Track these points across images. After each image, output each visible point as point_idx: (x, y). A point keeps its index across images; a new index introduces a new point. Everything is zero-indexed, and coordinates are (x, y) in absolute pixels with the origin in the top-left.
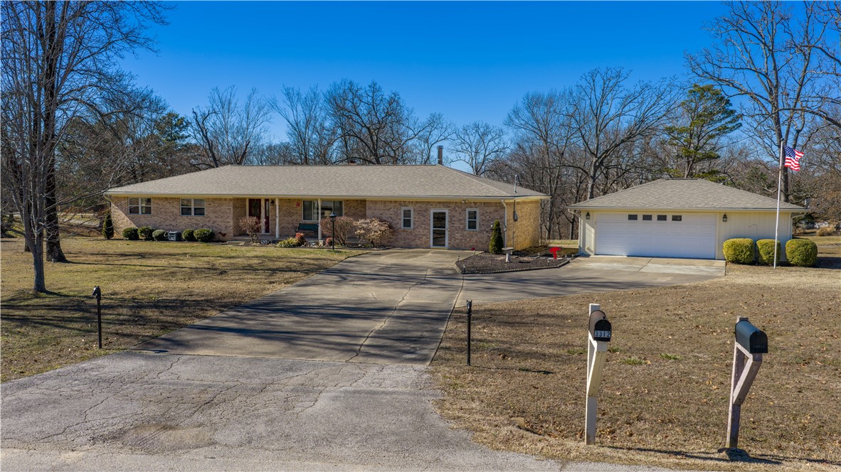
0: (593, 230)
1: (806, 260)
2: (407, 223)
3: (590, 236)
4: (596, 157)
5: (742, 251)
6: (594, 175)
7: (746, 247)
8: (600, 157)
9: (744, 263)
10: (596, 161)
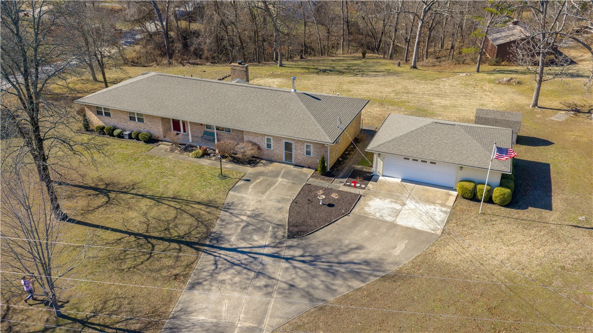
0: (382, 163)
1: (503, 203)
2: (269, 146)
3: (380, 166)
4: (426, 4)
5: (467, 193)
6: (423, 19)
7: (469, 191)
8: (429, 5)
9: (467, 199)
10: (426, 8)
